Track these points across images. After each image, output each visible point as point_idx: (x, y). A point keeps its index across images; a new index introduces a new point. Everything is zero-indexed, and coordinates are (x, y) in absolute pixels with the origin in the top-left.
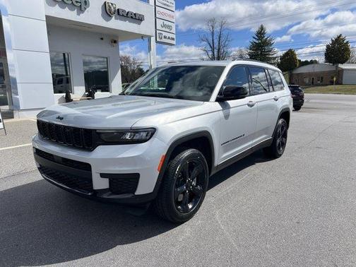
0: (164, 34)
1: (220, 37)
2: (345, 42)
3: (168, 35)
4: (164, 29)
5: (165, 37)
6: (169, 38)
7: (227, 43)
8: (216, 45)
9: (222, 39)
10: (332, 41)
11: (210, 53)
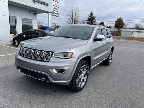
0: (55, 12)
1: (75, 15)
2: (122, 20)
3: (56, 12)
4: (55, 10)
5: (55, 13)
6: (56, 14)
7: (78, 17)
8: (74, 18)
9: (76, 16)
10: (118, 19)
11: (71, 21)
